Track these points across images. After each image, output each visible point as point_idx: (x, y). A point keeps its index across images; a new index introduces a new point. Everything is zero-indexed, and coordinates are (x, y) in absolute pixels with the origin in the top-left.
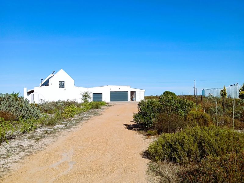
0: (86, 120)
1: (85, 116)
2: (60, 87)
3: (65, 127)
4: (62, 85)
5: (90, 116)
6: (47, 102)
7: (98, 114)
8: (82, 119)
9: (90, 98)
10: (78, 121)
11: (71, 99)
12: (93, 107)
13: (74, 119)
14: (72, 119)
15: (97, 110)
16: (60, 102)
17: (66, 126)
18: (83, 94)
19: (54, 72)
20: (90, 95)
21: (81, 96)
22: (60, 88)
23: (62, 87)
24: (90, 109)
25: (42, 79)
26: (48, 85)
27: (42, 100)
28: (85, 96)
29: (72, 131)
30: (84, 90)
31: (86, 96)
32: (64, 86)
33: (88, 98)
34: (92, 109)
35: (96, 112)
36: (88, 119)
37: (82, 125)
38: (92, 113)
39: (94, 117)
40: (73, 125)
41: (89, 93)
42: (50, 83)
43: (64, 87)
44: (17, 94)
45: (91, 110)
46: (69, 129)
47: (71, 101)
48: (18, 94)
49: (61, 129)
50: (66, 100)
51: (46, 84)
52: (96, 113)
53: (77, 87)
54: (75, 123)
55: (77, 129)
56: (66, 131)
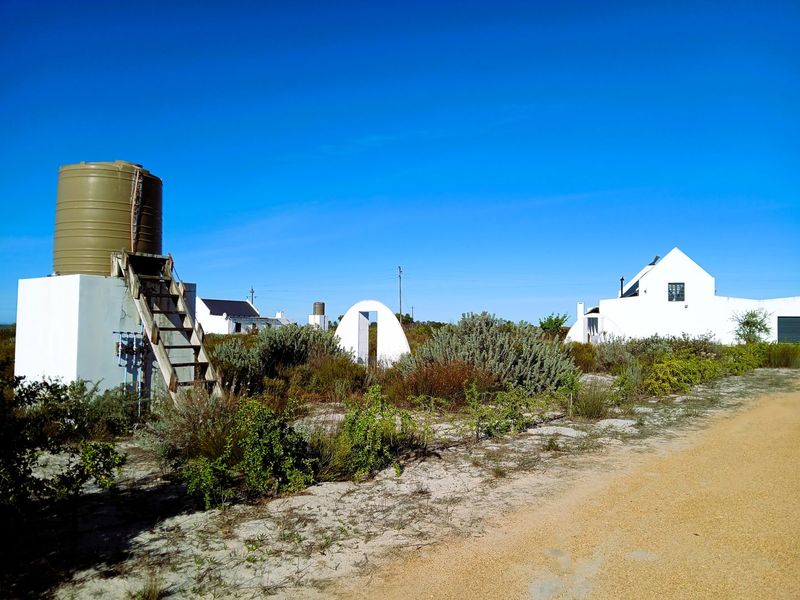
0: (728, 406)
1: (731, 390)
2: (670, 299)
3: (635, 431)
4: (677, 293)
5: (750, 391)
6: (620, 340)
7: (786, 384)
8: (713, 402)
9: (767, 330)
10: (694, 410)
11: (694, 334)
12: (769, 361)
13: (685, 401)
14: (679, 399)
15: (783, 371)
16: (655, 340)
17: (640, 424)
18: (740, 318)
19: (657, 259)
20: (766, 321)
21: (736, 325)
22: (671, 302)
23: (677, 300)
24: (761, 366)
25: (622, 279)
26: (636, 294)
27: (605, 333)
28: (747, 323)
29: (651, 450)
30: (744, 306)
31: (750, 323)
32: (683, 295)
33: (760, 330)
34: (765, 366)
35: (780, 379)
36: (740, 404)
37: (703, 428)
38: (763, 380)
39: (764, 398)
40: (670, 425)
41: (761, 316)
42: (641, 289)
43: (683, 300)
44: (560, 318)
45: (762, 369)
46: (644, 441)
47: (697, 338)
48: (562, 319)
49: (615, 435)
50: (679, 335)
51: (633, 292)
52: (777, 383)
53: (725, 298)
54: (679, 419)
55: (675, 444)
56: (627, 448)
